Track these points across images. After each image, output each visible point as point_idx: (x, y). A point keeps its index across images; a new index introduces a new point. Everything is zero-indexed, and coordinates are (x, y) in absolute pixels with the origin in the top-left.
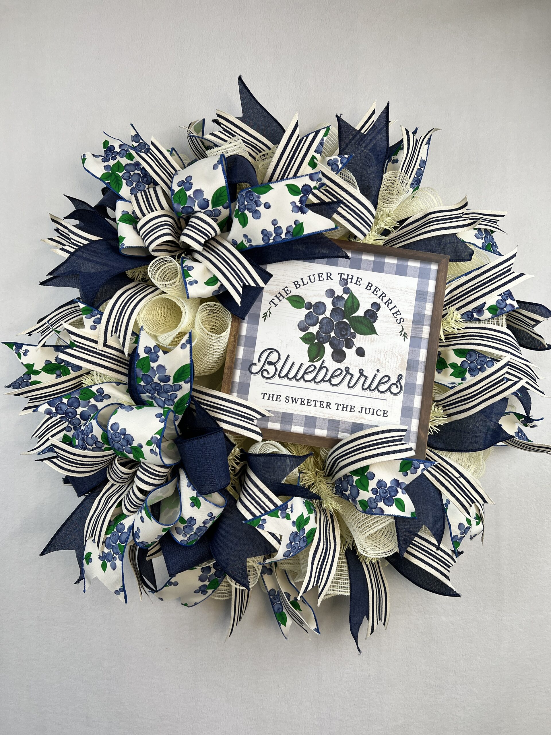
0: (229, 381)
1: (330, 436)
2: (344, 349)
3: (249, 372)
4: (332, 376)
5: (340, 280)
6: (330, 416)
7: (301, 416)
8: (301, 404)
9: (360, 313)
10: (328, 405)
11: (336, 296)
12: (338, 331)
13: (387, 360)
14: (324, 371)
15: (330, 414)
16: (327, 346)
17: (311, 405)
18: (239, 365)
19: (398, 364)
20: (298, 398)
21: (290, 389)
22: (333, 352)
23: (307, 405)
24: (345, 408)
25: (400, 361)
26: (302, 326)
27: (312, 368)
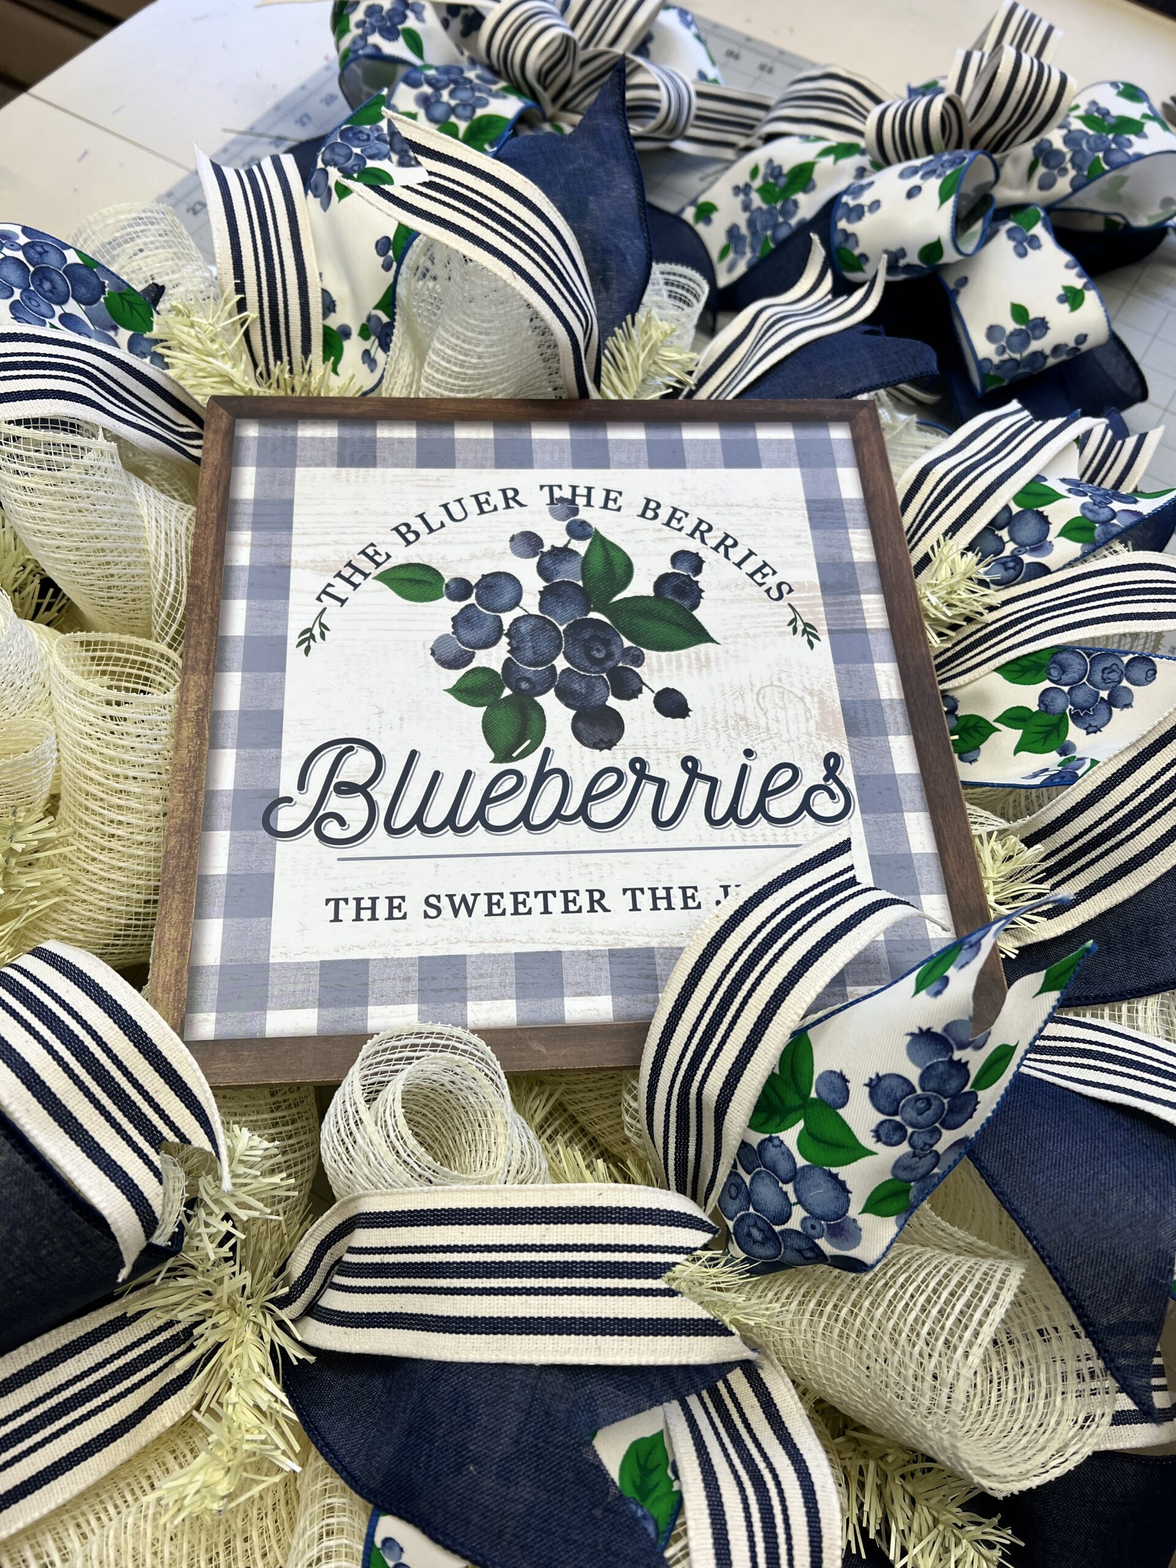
0: (187, 876)
1: (630, 1017)
2: (612, 702)
3: (264, 832)
4: (588, 797)
5: (552, 502)
6: (610, 939)
7: (495, 958)
8: (490, 913)
9: (641, 586)
10: (597, 900)
11: (546, 548)
12: (577, 652)
13: (771, 715)
14: (554, 785)
15: (611, 933)
16: (549, 701)
17: (529, 912)
18: (223, 814)
19: (812, 723)
20: (476, 895)
21: (437, 866)
22: (575, 720)
23: (516, 912)
24: (661, 898)
25: (815, 712)
26: (449, 653)
27: (510, 782)
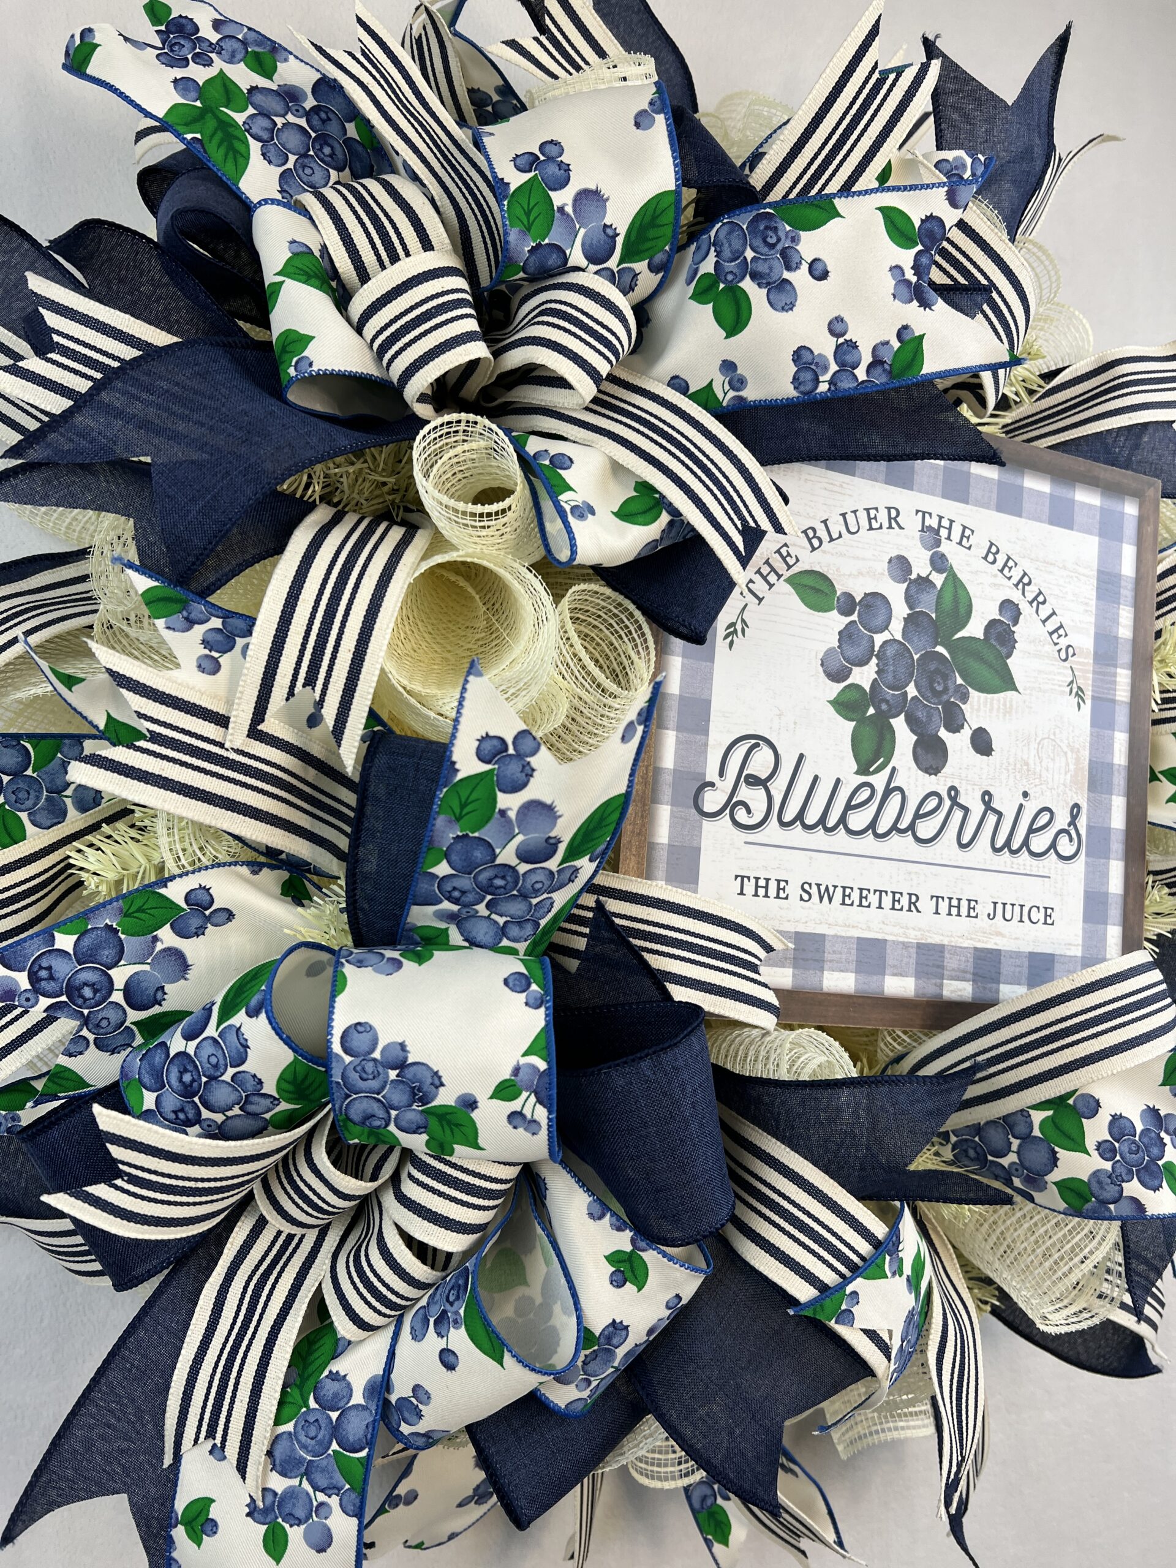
0: (640, 841)
1: (924, 995)
2: (943, 733)
3: (694, 811)
4: (917, 816)
5: (922, 530)
6: (918, 934)
7: (845, 940)
8: (843, 903)
9: (975, 629)
10: (913, 904)
11: (913, 576)
12: (924, 682)
13: (1044, 764)
14: (895, 800)
15: (920, 929)
16: (899, 724)
17: (869, 906)
18: (666, 792)
19: (1068, 776)
20: (835, 887)
21: (811, 858)
22: (917, 744)
23: (860, 905)
24: (954, 907)
25: (1072, 767)
26: (834, 666)
27: (865, 794)
